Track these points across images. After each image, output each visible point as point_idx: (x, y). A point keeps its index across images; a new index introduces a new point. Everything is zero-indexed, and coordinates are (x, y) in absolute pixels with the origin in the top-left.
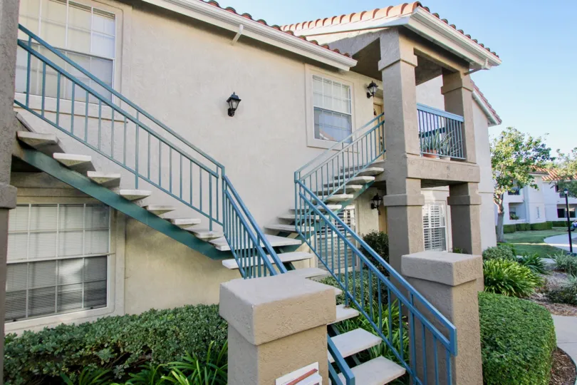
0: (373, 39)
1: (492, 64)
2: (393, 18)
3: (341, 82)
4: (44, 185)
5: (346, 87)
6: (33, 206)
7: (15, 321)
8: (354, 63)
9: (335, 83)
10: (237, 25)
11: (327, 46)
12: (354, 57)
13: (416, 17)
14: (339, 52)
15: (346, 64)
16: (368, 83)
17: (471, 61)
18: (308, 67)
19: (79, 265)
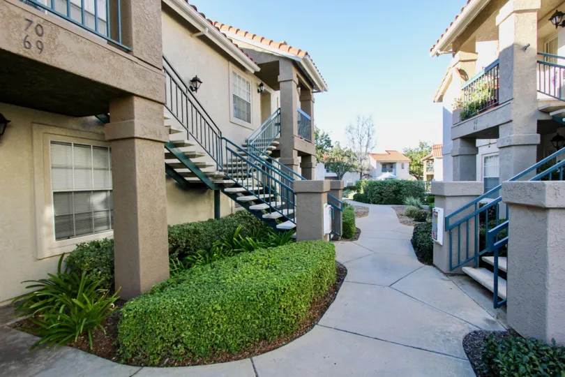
0: (274, 59)
1: (326, 90)
2: (291, 55)
3: (247, 79)
4: (81, 129)
5: (248, 82)
6: (75, 145)
7: (69, 238)
8: (258, 69)
9: (244, 80)
10: (204, 27)
11: (242, 50)
12: (259, 65)
13: (304, 60)
14: (247, 56)
15: (253, 68)
16: (259, 83)
17: (316, 85)
18: (231, 65)
19: (103, 196)
